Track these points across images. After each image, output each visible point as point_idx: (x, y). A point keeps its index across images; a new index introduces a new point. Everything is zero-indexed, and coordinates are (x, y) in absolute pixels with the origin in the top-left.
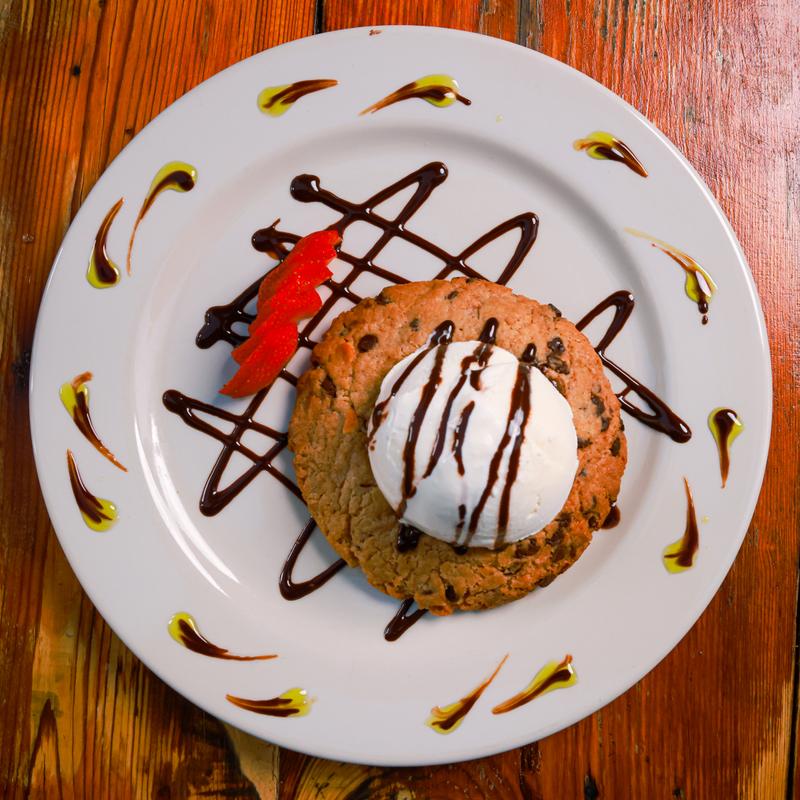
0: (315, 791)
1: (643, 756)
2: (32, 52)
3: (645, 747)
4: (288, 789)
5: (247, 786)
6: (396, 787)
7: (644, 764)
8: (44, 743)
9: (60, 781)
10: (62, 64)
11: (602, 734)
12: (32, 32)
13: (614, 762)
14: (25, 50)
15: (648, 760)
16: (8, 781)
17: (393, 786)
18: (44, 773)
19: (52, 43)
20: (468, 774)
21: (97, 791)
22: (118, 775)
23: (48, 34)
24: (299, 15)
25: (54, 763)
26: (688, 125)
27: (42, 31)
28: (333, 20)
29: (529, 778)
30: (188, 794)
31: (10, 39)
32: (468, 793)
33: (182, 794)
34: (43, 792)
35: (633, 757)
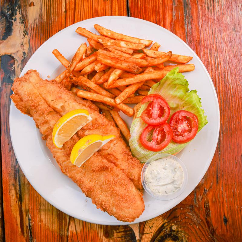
0: (149, 228)
1: (239, 209)
2: (47, 28)
3: (239, 207)
4: (142, 228)
5: (130, 229)
6: (172, 225)
7: (239, 211)
8: (71, 223)
9: (77, 233)
10: (56, 30)
11: (227, 204)
12: (46, 22)
13: (231, 212)
14: (45, 27)
15: (240, 210)
16: (62, 234)
17: (171, 225)
18: (72, 231)
19: (52, 25)
20: (191, 219)
21: (87, 235)
22: (93, 230)
23: (51, 22)
24: (122, 10)
25: (75, 228)
26: (234, 32)
27: (49, 21)
28: (132, 11)
29: (208, 219)
30: (114, 233)
31: (40, 24)
32: (192, 224)
33: (112, 233)
34: (72, 236)
35: (236, 210)
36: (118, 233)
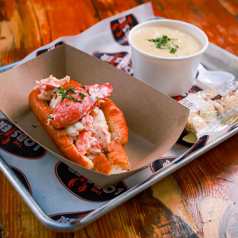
36: (161, 228)
